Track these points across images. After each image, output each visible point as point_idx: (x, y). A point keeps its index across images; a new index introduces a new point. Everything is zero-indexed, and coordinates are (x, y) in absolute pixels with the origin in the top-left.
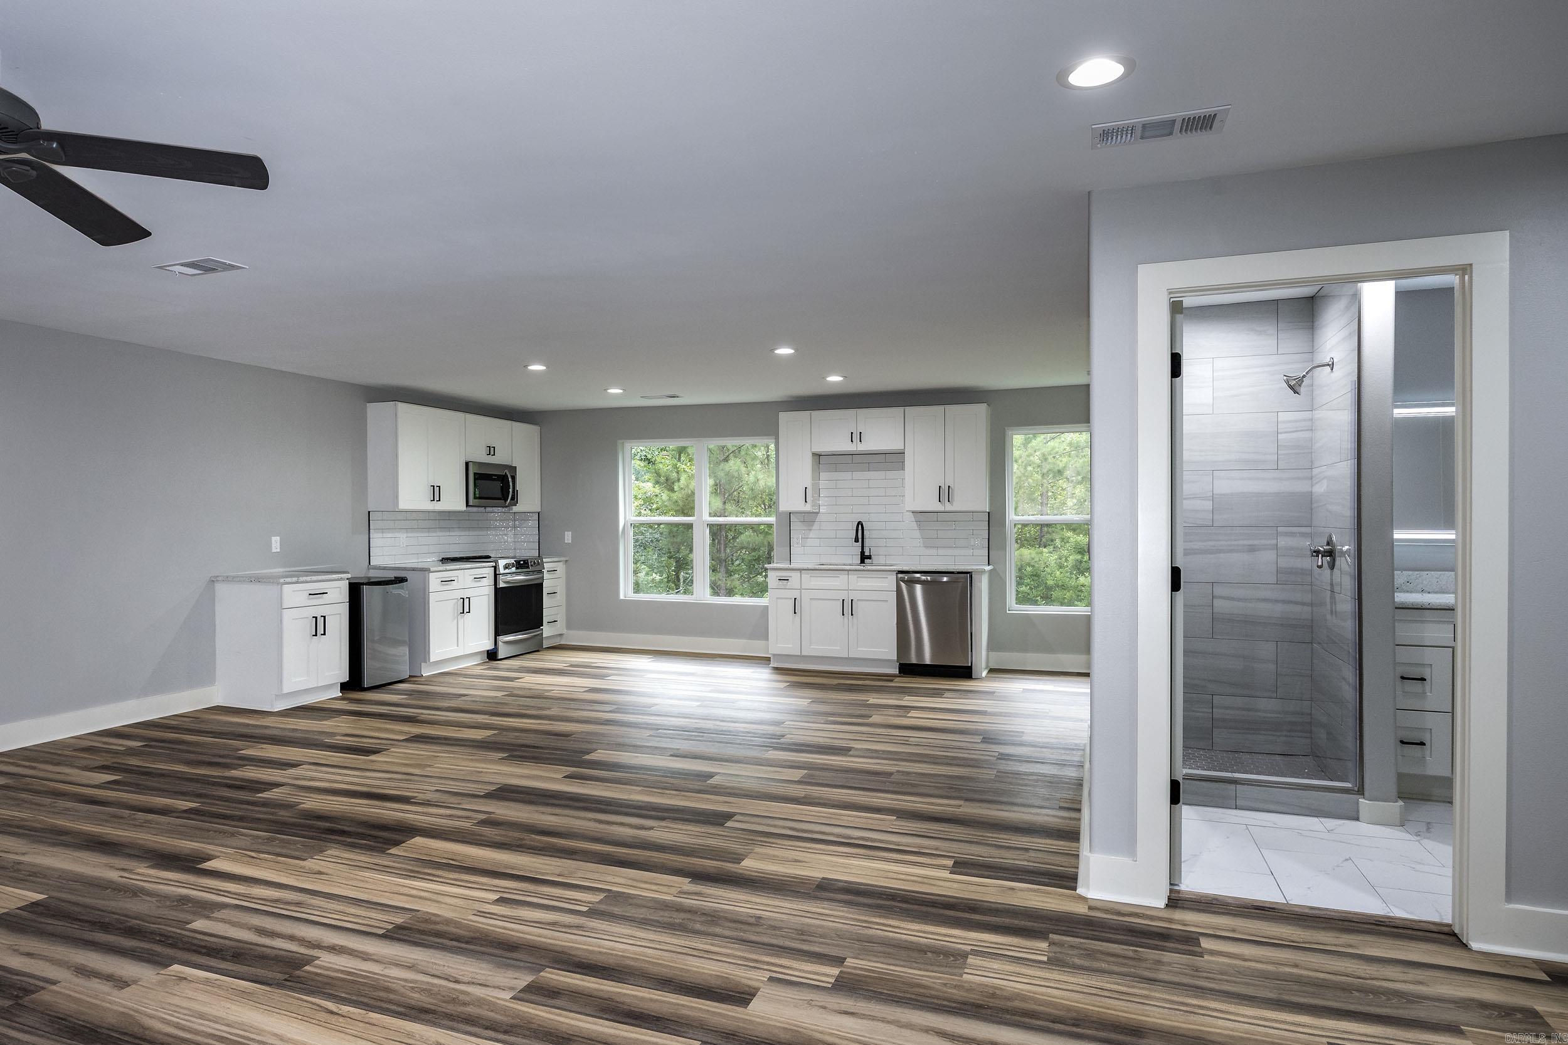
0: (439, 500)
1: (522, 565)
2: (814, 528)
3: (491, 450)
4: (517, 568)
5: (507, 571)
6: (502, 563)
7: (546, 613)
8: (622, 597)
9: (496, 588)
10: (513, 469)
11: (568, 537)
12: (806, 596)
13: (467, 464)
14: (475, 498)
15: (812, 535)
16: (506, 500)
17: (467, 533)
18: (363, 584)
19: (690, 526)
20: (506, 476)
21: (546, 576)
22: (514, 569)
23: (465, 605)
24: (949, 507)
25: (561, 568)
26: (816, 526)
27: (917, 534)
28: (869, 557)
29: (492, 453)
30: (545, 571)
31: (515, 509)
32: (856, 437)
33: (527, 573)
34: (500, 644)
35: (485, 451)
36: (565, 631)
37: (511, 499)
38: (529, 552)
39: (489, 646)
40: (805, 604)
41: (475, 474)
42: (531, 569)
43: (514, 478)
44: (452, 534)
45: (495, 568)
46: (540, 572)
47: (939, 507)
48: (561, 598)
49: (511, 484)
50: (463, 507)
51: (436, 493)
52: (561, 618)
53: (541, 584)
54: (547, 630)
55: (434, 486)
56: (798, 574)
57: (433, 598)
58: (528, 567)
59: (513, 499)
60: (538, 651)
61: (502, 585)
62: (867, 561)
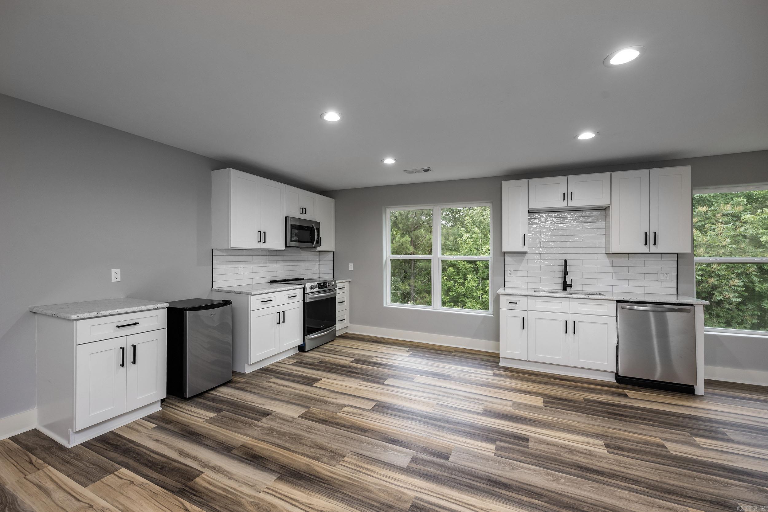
0: (265, 242)
1: (322, 286)
2: (523, 264)
3: (303, 211)
4: (319, 288)
5: (312, 291)
6: (308, 285)
7: (338, 314)
8: (385, 305)
9: (304, 303)
10: (318, 224)
11: (351, 267)
12: (532, 316)
13: (286, 218)
14: (291, 241)
15: (521, 268)
16: (313, 243)
17: (288, 264)
18: (186, 310)
19: (429, 261)
20: (312, 228)
21: (338, 291)
22: (316, 290)
23: (281, 318)
24: (653, 249)
25: (347, 286)
26: (525, 262)
27: (610, 269)
28: (571, 286)
29: (304, 212)
30: (337, 289)
31: (319, 249)
32: (568, 197)
33: (325, 292)
34: (306, 341)
35: (299, 211)
36: (349, 325)
37: (316, 243)
38: (327, 276)
39: (300, 342)
40: (532, 322)
41: (291, 225)
42: (328, 288)
43: (318, 229)
44: (278, 264)
45: (304, 289)
46: (334, 290)
47: (645, 249)
48: (347, 305)
49: (316, 234)
50: (284, 248)
51: (262, 236)
52: (347, 318)
53: (335, 297)
54: (338, 326)
55: (260, 232)
56: (525, 299)
57: (254, 315)
58: (326, 287)
59: (317, 242)
60: (333, 341)
61: (308, 300)
62: (568, 288)
